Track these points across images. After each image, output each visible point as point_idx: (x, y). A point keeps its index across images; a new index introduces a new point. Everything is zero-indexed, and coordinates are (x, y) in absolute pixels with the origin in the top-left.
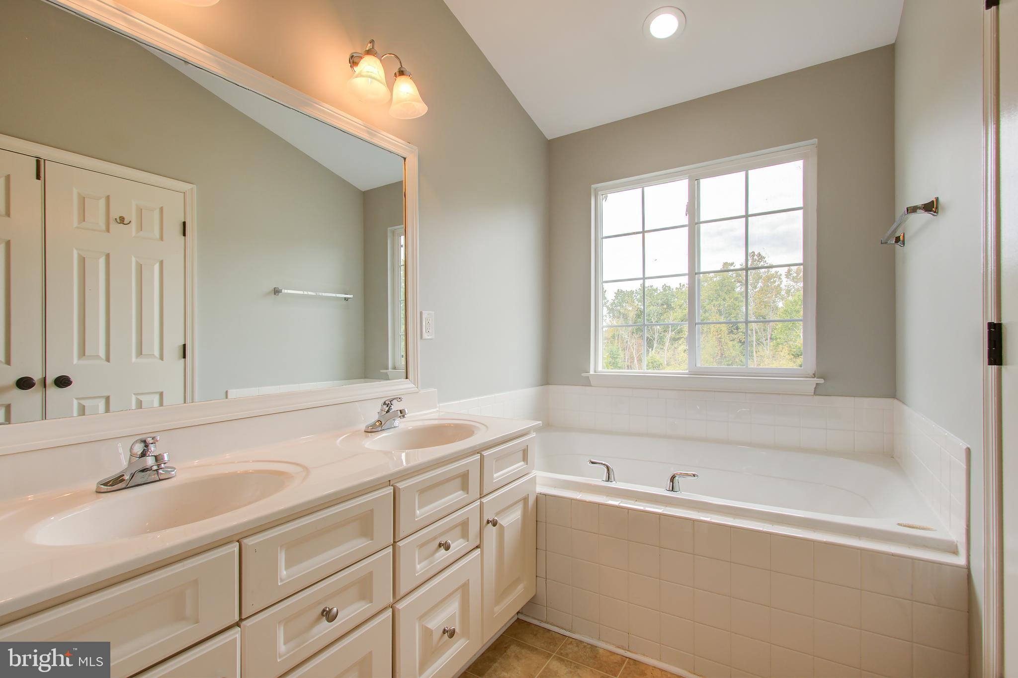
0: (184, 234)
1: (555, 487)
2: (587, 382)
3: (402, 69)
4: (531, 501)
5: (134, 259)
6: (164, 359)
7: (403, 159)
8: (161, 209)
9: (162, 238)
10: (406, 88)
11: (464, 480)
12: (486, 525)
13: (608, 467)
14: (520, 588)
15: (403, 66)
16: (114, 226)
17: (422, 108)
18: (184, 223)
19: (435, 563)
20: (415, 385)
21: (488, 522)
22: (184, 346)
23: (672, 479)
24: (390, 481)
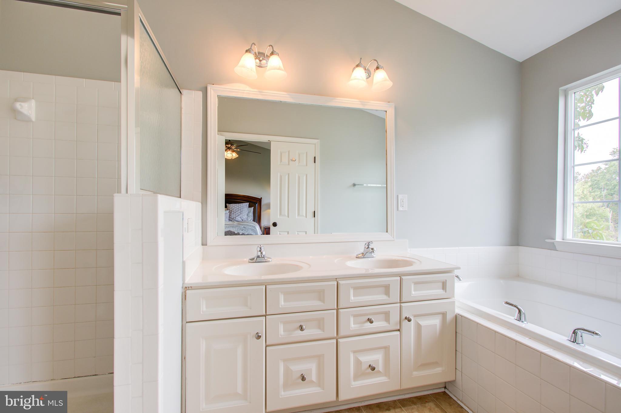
0: (315, 162)
1: (473, 314)
2: (553, 247)
3: (378, 66)
4: (450, 317)
5: (297, 175)
6: (307, 217)
7: (385, 112)
8: (307, 153)
9: (307, 165)
10: (381, 76)
11: (387, 289)
12: (404, 320)
13: (520, 311)
14: (439, 370)
15: (379, 64)
16: (291, 162)
17: (390, 84)
18: (315, 157)
19: (364, 328)
20: (391, 236)
21: (406, 318)
22: (315, 211)
23: (574, 332)
24: (336, 279)
